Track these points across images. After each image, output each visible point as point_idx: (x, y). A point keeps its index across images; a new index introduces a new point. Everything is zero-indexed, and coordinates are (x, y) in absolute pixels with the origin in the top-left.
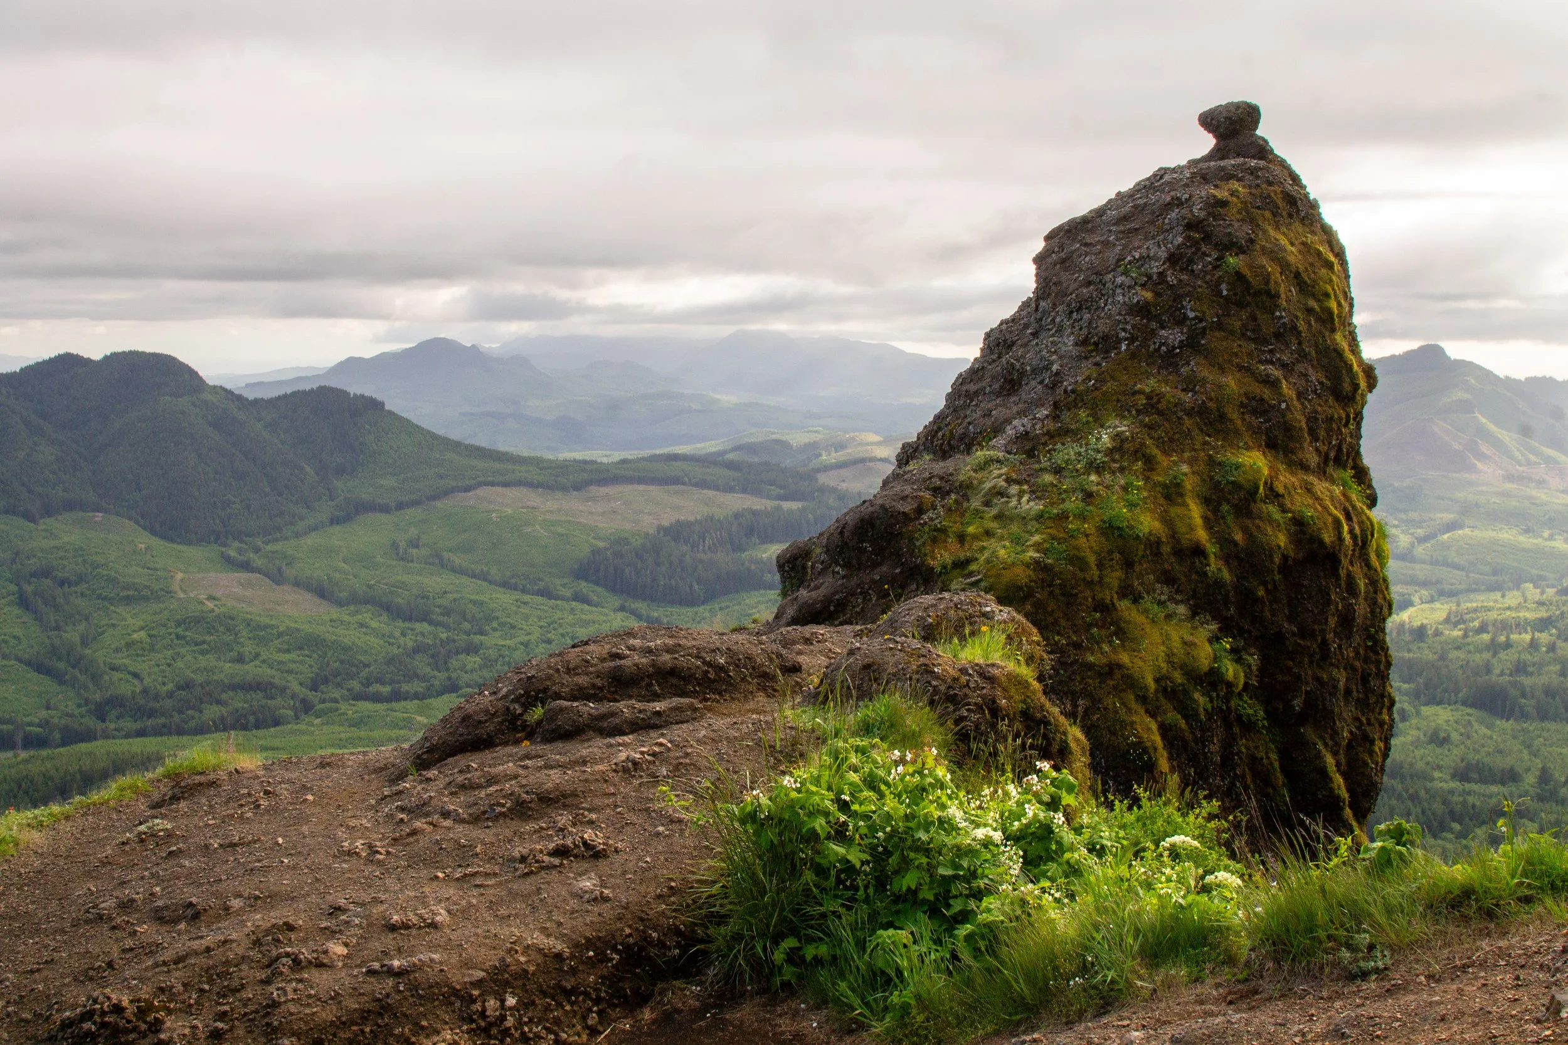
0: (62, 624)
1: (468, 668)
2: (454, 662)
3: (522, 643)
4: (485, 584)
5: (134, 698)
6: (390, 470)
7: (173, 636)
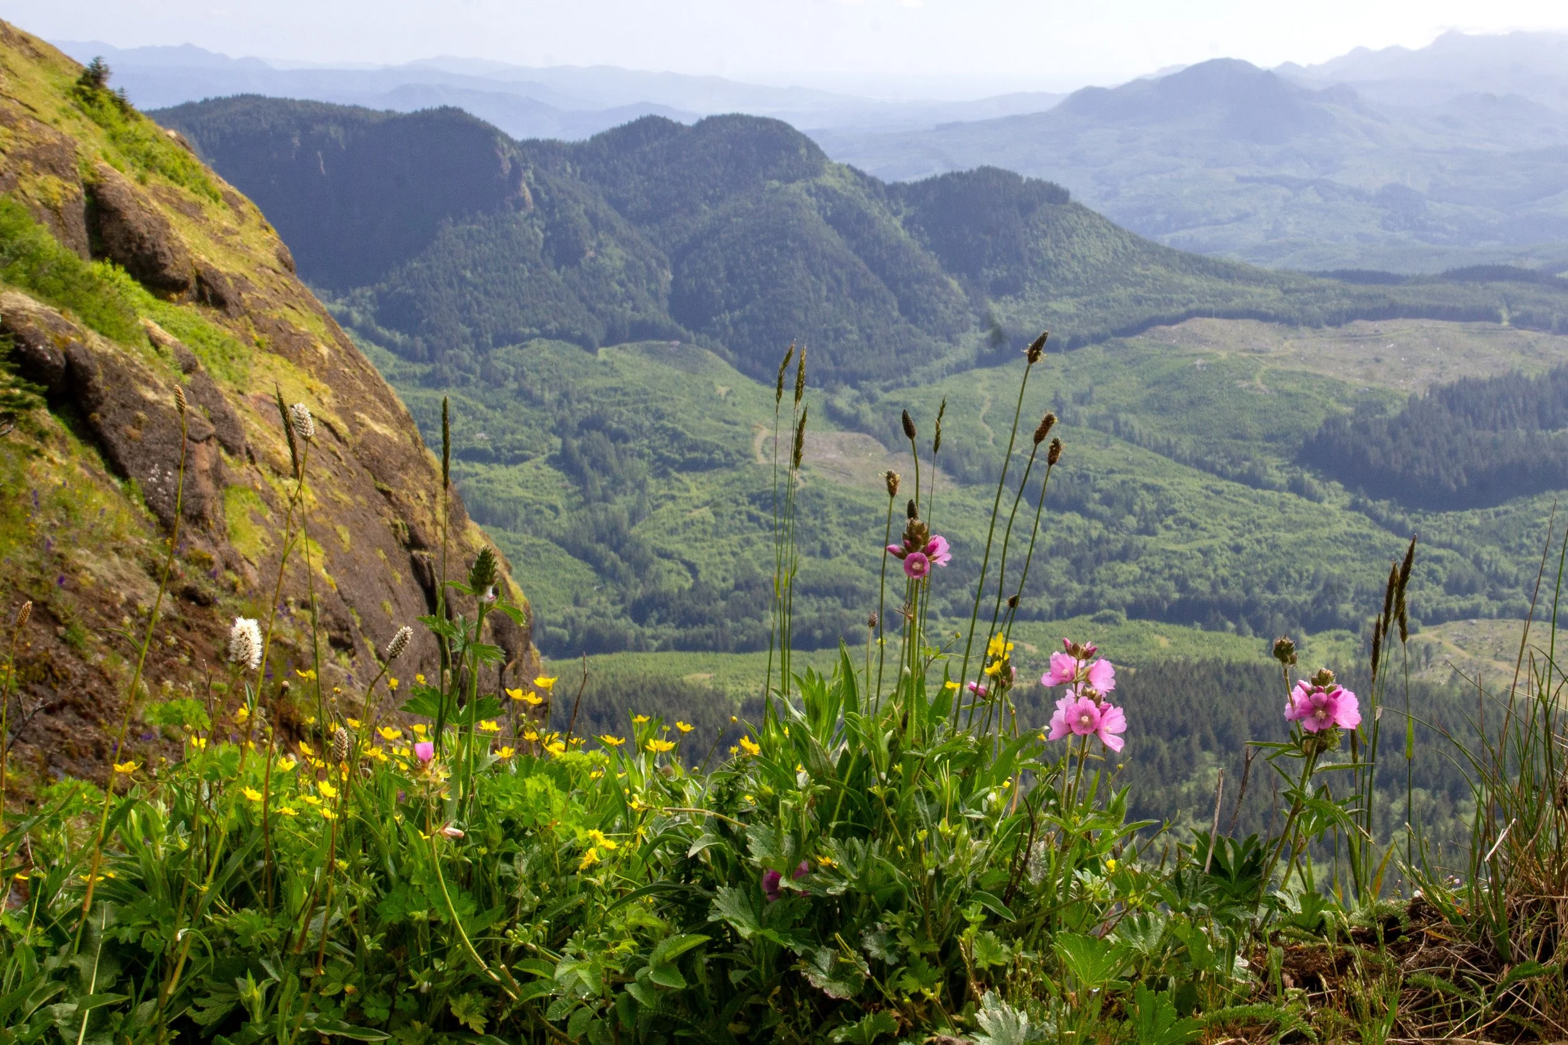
0: (610, 492)
1: (1121, 579)
2: (1103, 572)
3: (1200, 550)
4: (1169, 462)
5: (680, 597)
6: (1071, 289)
7: (744, 517)
